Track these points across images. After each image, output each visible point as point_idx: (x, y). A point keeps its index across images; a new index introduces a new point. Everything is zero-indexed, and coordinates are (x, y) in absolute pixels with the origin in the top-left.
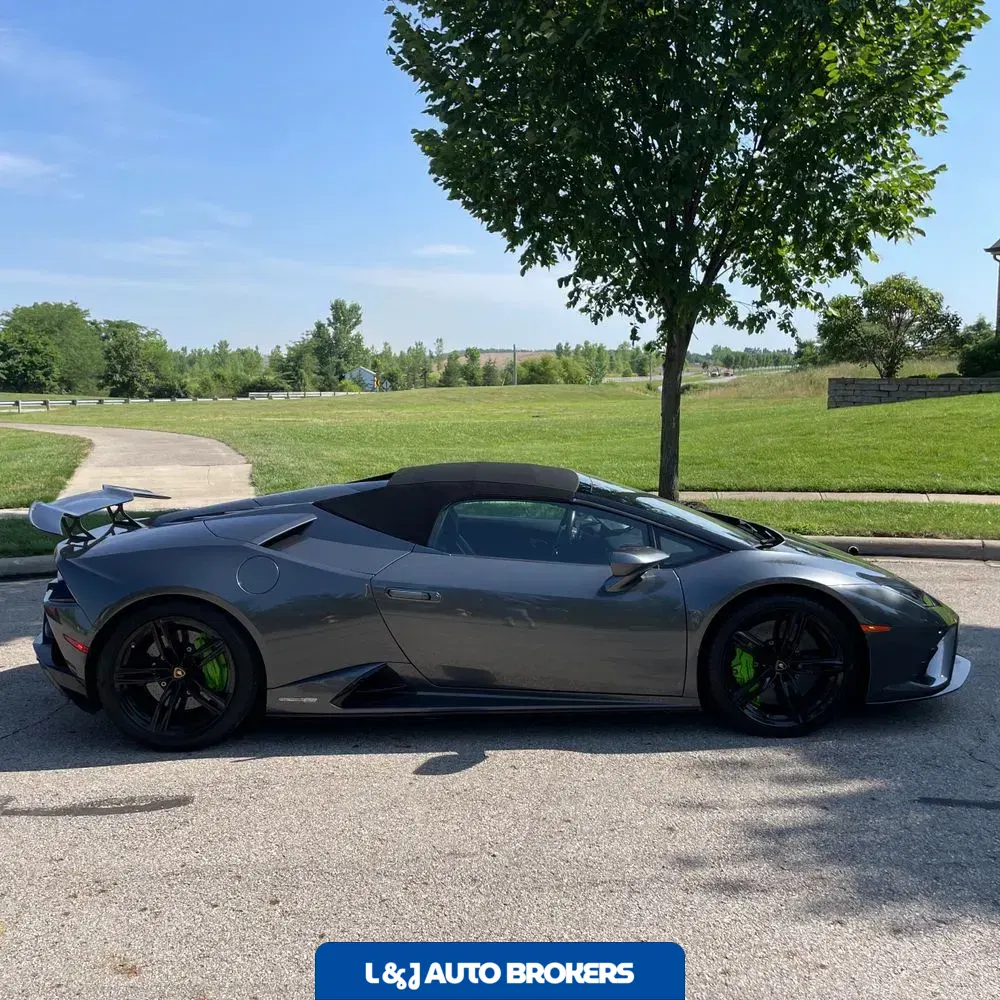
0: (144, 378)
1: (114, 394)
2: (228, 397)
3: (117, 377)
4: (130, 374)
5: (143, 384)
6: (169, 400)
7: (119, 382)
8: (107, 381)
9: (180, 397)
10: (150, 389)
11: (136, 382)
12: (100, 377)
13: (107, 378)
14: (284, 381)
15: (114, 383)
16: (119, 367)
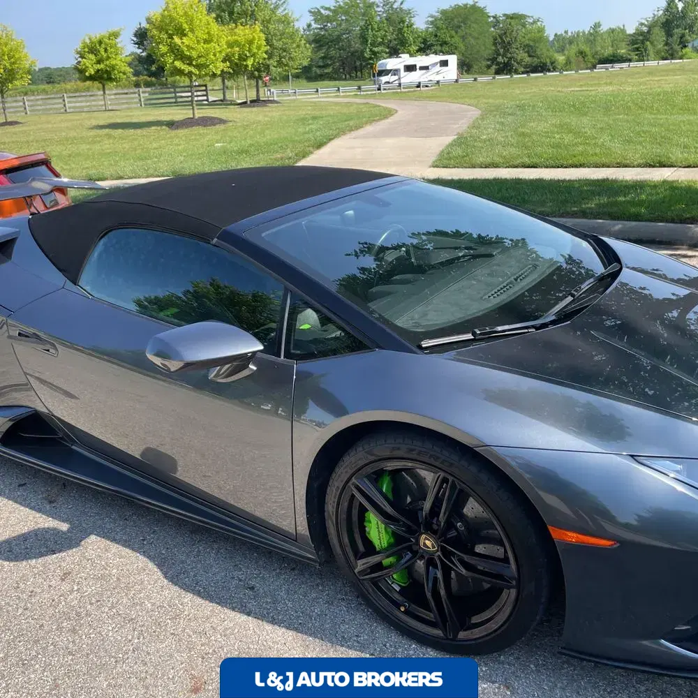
0: (519, 58)
1: (498, 72)
2: (587, 69)
3: (500, 59)
4: (509, 55)
5: (518, 63)
6: (542, 74)
7: (501, 63)
8: (493, 63)
9: (549, 71)
10: (526, 67)
11: (513, 62)
12: (488, 60)
13: (493, 60)
14: (633, 53)
15: (498, 64)
16: (502, 51)
